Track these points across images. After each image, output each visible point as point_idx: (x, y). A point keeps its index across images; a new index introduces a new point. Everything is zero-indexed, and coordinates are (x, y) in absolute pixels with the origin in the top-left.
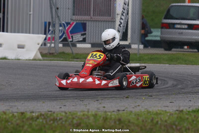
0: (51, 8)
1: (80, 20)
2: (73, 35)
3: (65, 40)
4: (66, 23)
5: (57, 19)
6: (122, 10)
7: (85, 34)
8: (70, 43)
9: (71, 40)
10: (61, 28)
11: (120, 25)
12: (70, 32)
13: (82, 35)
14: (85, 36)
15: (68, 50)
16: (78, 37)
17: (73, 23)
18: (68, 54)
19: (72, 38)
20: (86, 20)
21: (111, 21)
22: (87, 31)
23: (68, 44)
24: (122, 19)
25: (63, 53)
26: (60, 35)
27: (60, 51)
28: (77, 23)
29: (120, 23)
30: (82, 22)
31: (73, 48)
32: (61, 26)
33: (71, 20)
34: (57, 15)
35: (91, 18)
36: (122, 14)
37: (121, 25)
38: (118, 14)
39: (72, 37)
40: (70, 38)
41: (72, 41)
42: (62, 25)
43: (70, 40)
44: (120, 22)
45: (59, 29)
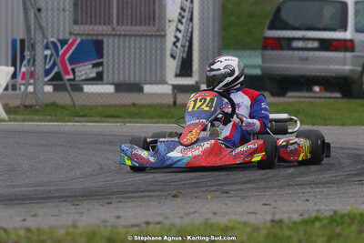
0: (25, 9)
1: (88, 34)
2: (74, 66)
3: (58, 77)
4: (60, 41)
5: (38, 32)
6: (179, 10)
7: (101, 64)
8: (67, 83)
9: (71, 77)
10: (48, 52)
11: (174, 44)
12: (69, 59)
13: (95, 66)
14: (100, 69)
15: (63, 98)
16: (85, 70)
17: (74, 41)
18: (63, 107)
19: (74, 73)
20: (103, 35)
21: (157, 36)
22: (105, 57)
23: (64, 85)
24: (180, 31)
25: (54, 105)
26: (47, 67)
27: (48, 100)
28: (82, 41)
29: (174, 40)
30: (94, 38)
31: (75, 94)
32: (47, 47)
33: (71, 34)
34: (39, 23)
35: (113, 30)
36: (180, 21)
37: (179, 44)
38: (170, 21)
39: (73, 70)
40: (68, 74)
41: (74, 79)
42: (51, 46)
43: (67, 77)
44: (176, 37)
45: (42, 53)
